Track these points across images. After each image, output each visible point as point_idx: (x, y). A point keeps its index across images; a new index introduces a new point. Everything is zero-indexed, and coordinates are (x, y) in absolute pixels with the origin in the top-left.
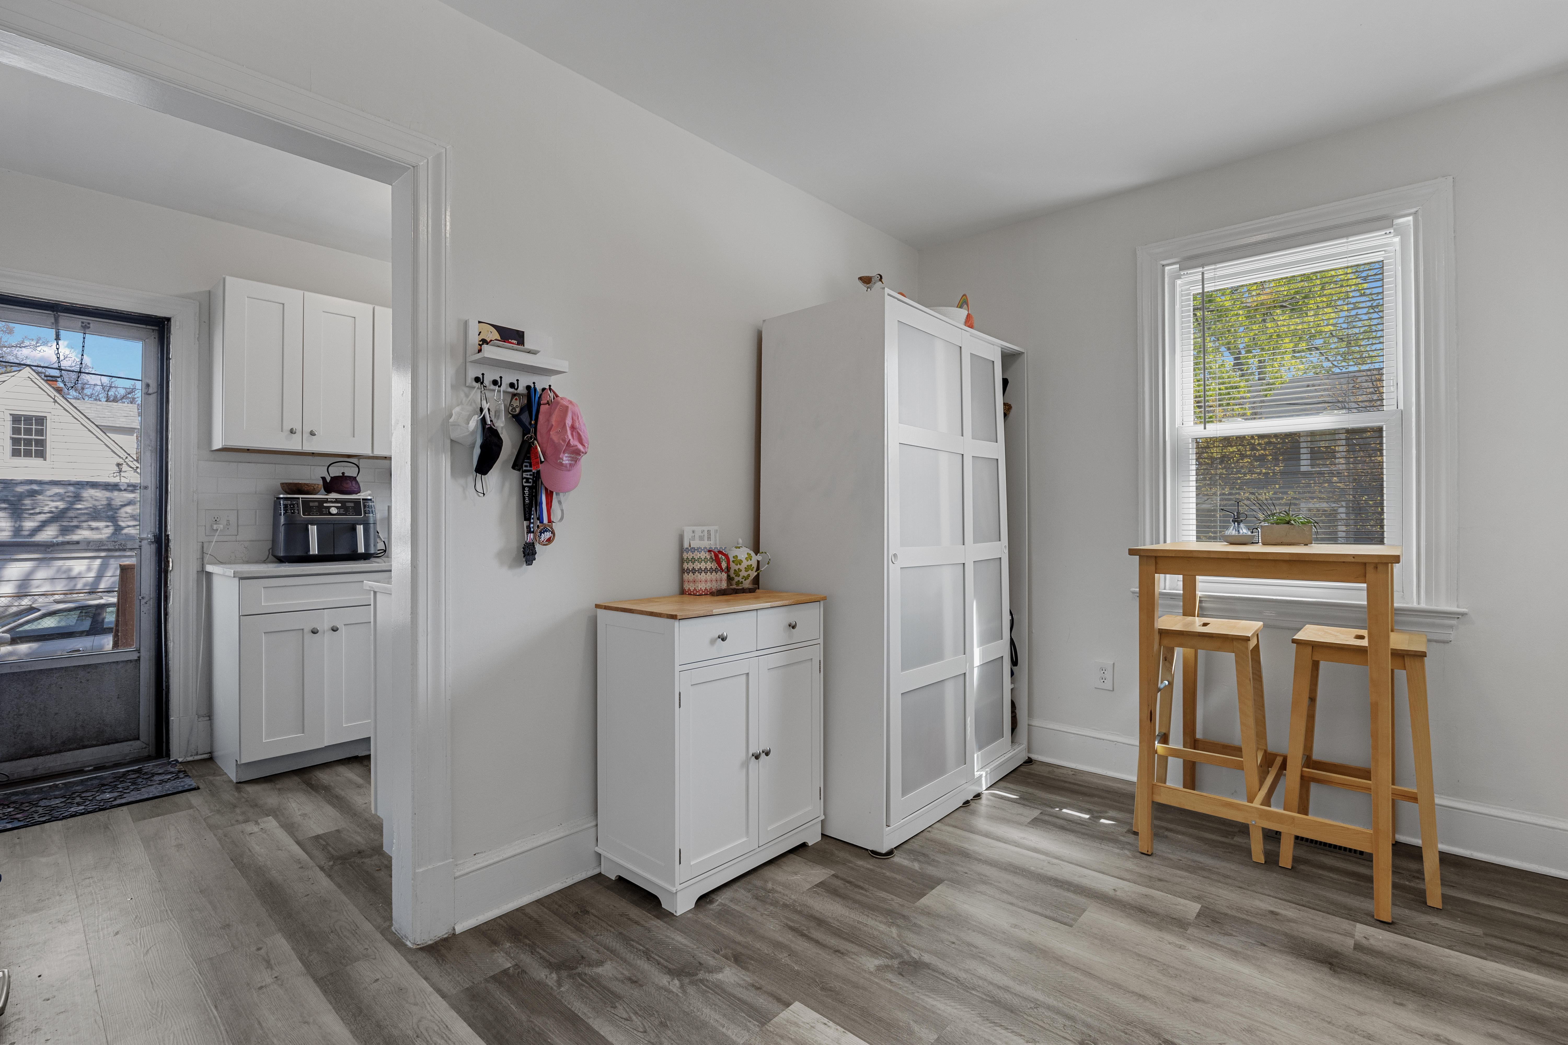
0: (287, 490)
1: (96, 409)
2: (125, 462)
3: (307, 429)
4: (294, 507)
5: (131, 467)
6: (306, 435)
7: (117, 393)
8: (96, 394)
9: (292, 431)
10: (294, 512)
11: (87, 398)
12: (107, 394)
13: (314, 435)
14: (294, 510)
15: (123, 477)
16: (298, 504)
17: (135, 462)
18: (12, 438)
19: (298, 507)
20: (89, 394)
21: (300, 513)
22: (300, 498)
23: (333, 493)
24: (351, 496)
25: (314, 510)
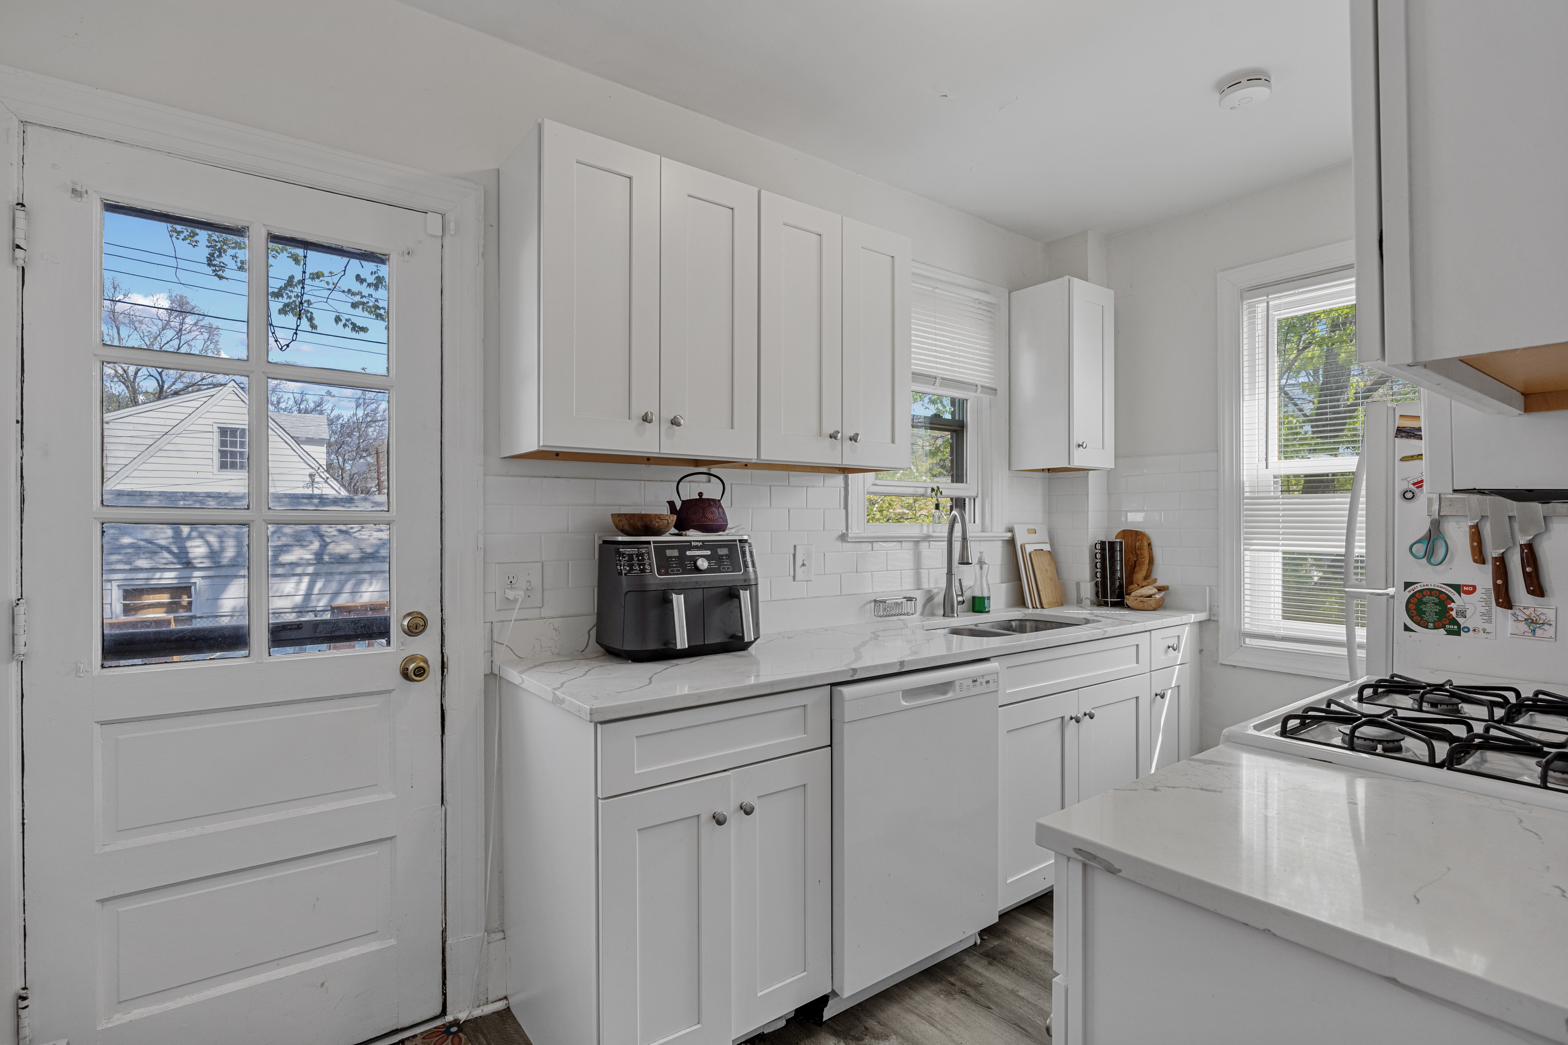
0: (627, 528)
1: (290, 421)
2: (317, 472)
3: (668, 415)
4: (643, 559)
5: (322, 478)
6: (665, 425)
7: (307, 406)
8: (290, 407)
9: (646, 419)
10: (645, 569)
11: (282, 412)
12: (299, 408)
13: (679, 425)
14: (644, 565)
15: (316, 487)
16: (649, 553)
17: (325, 473)
18: (220, 451)
19: (649, 559)
20: (284, 407)
21: (653, 570)
22: (652, 542)
23: (693, 530)
24: (720, 535)
25: (674, 564)
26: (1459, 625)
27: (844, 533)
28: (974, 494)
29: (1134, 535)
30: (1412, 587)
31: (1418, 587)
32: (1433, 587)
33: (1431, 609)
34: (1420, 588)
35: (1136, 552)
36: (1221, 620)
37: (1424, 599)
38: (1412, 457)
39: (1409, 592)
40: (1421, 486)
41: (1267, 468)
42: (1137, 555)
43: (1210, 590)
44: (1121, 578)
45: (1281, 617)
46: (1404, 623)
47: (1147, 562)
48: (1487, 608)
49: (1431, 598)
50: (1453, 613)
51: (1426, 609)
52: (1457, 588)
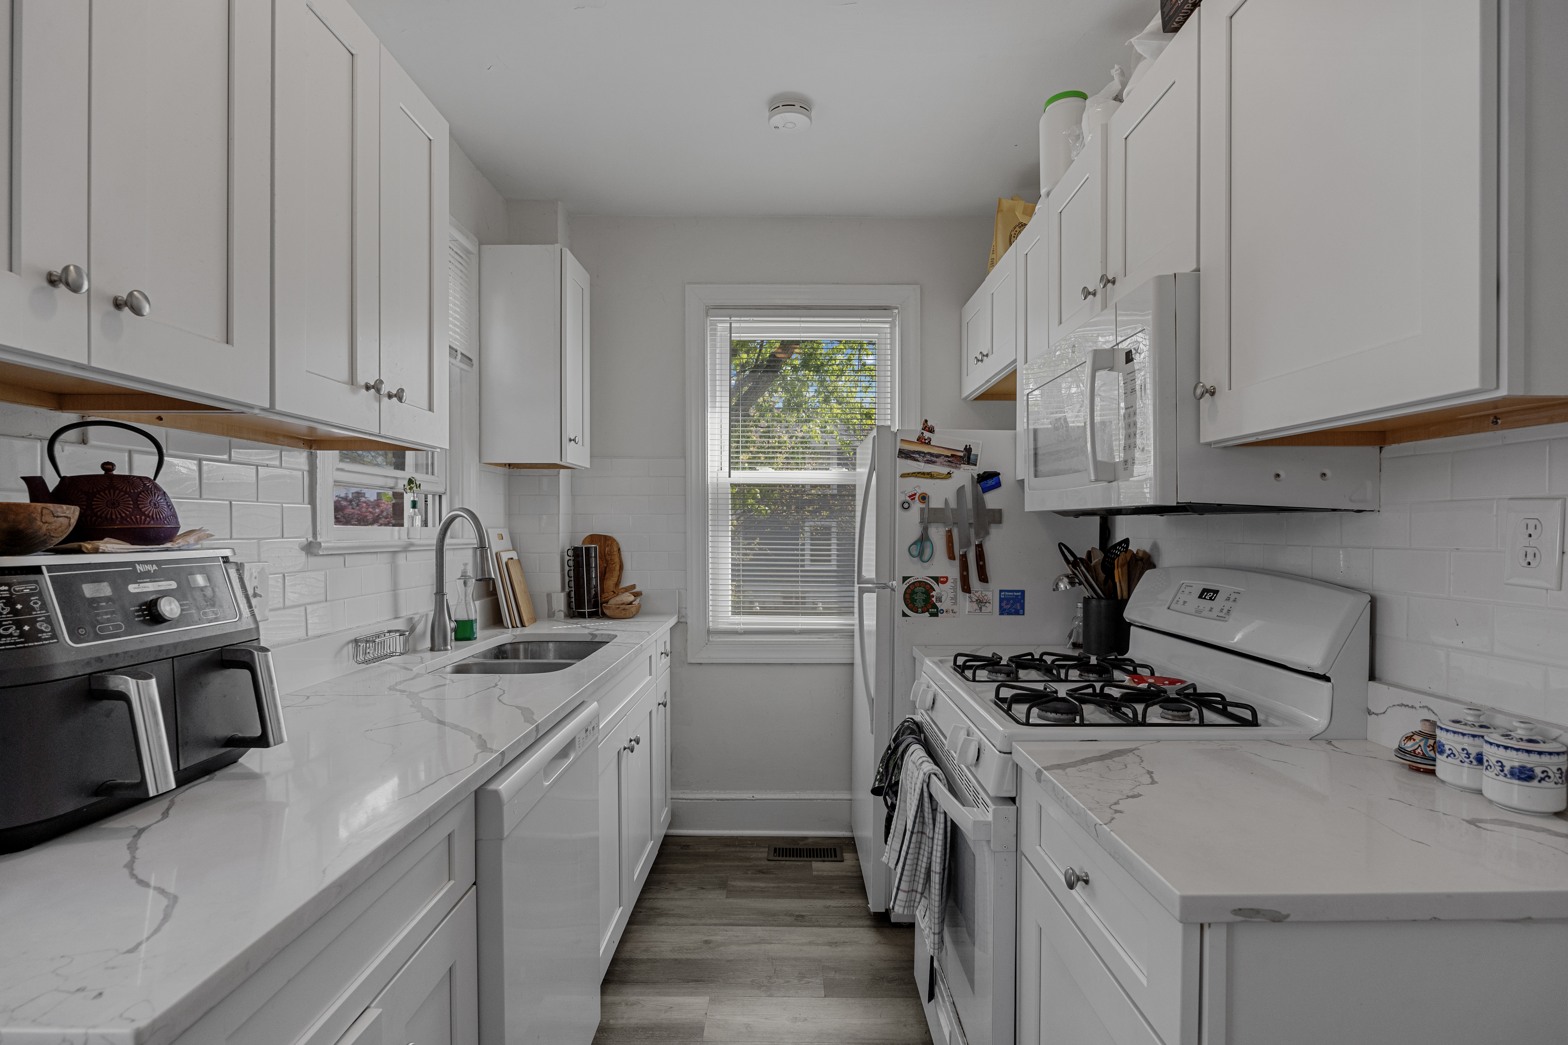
4: (25, 607)
10: (33, 630)
14: (33, 622)
16: (40, 594)
19: (44, 606)
21: (58, 632)
22: (44, 569)
23: (113, 540)
24: (167, 550)
25: (106, 613)
26: (937, 608)
27: (311, 542)
28: (443, 490)
29: (602, 539)
30: (908, 581)
31: (912, 581)
32: (921, 580)
33: (920, 598)
34: (913, 581)
35: (606, 558)
36: (689, 621)
37: (916, 590)
38: (908, 474)
39: (906, 584)
40: (914, 499)
41: (730, 477)
42: (607, 561)
43: (679, 592)
44: (596, 587)
45: (730, 613)
46: (903, 611)
47: (618, 568)
48: (954, 594)
49: (920, 588)
50: (934, 599)
51: (917, 598)
52: (936, 579)
